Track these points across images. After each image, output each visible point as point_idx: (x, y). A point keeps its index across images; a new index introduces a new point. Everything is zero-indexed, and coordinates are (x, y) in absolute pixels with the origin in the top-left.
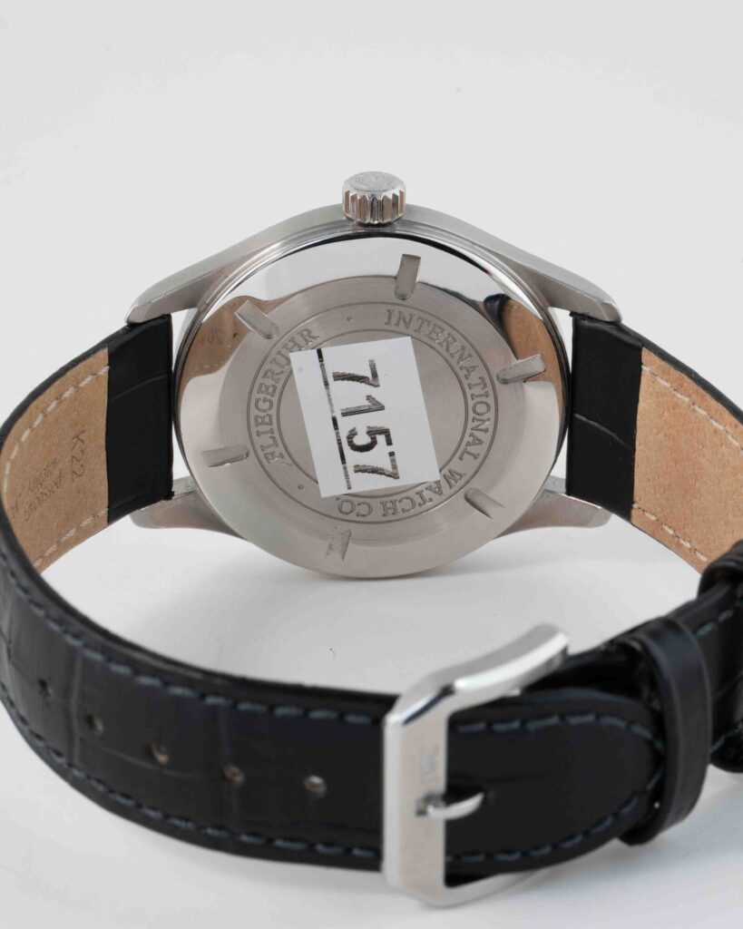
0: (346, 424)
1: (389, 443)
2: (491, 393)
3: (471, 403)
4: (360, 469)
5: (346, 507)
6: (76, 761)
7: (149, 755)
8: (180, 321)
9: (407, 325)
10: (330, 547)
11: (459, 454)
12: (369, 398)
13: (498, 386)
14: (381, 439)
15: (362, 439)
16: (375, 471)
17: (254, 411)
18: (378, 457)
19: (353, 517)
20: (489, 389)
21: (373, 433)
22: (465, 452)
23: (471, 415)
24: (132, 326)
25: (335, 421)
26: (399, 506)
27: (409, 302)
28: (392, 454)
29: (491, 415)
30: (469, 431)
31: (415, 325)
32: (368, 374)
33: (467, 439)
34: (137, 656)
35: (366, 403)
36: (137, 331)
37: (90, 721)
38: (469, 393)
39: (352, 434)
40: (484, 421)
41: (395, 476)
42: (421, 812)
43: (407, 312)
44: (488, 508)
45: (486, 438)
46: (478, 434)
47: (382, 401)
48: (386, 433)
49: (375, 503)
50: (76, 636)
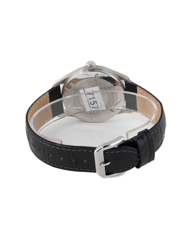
0: (90, 101)
1: (97, 103)
2: (112, 95)
3: (109, 97)
4: (93, 107)
5: (91, 112)
6: (47, 160)
7: (59, 159)
8: (61, 86)
9: (98, 85)
10: (89, 118)
11: (108, 104)
12: (93, 97)
13: (113, 94)
14: (95, 103)
15: (92, 103)
16: (95, 108)
17: (75, 100)
18: (95, 105)
19: (92, 114)
20: (112, 94)
21: (94, 102)
22: (109, 104)
23: (109, 98)
24: (53, 88)
25: (88, 101)
26: (100, 112)
27: (97, 81)
28: (97, 105)
29: (112, 98)
30: (109, 101)
31: (99, 85)
32: (92, 93)
33: (109, 102)
34: (56, 144)
35: (92, 98)
36: (54, 89)
37: (49, 155)
38: (109, 95)
39: (91, 102)
40: (111, 99)
41: (98, 108)
42: (100, 165)
43: (97, 83)
44: (114, 111)
45: (112, 102)
46: (111, 101)
47: (95, 97)
48: (96, 102)
49: (96, 112)
50: (45, 143)
